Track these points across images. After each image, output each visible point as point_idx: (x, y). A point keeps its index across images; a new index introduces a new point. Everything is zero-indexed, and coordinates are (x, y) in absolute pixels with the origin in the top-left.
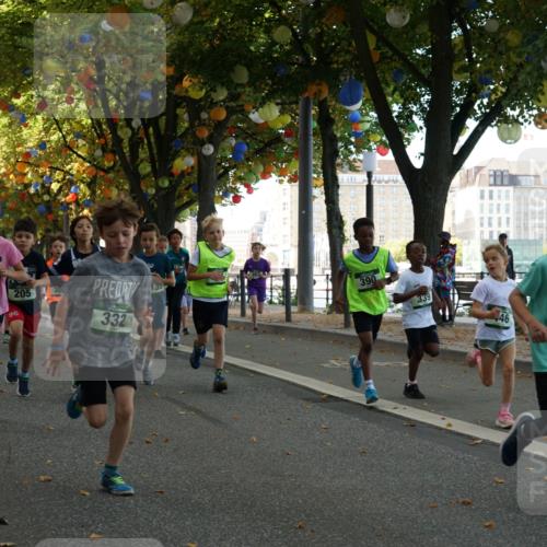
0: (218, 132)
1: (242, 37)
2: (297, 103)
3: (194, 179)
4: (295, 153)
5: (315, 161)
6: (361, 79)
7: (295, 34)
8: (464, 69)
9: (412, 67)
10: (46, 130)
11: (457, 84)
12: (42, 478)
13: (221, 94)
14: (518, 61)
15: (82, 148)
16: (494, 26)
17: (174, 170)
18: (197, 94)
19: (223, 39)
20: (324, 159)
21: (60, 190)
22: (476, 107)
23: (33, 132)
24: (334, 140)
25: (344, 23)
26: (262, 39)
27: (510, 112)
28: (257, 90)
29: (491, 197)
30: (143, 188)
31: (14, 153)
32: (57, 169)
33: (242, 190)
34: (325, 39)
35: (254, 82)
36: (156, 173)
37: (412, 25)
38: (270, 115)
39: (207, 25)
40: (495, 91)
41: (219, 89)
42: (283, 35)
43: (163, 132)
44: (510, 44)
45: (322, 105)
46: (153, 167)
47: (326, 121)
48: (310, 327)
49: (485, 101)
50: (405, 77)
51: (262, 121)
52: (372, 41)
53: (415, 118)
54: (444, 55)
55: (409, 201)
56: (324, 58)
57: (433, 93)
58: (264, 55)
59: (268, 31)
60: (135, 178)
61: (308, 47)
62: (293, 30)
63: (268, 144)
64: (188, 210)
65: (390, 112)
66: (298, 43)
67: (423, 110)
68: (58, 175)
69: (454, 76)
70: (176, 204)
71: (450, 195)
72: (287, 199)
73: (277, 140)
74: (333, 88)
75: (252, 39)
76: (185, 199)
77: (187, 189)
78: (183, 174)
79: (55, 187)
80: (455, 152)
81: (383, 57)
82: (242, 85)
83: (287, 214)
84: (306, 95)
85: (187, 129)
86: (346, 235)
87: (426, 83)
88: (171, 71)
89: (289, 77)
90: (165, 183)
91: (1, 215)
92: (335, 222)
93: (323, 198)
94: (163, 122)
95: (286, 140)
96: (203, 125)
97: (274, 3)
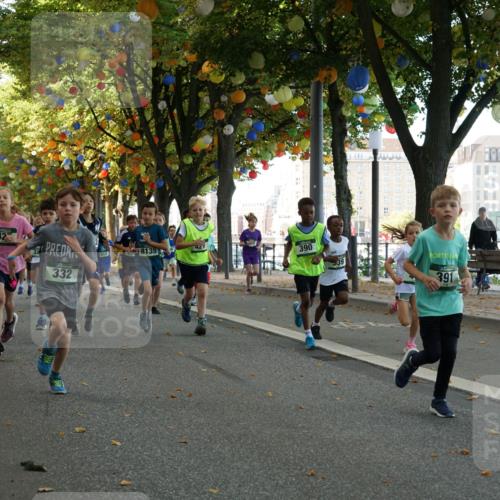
0: (235, 114)
1: (259, 26)
2: (308, 86)
3: (215, 153)
4: (306, 133)
5: (326, 140)
6: (366, 65)
8: (461, 55)
9: (413, 53)
10: (81, 112)
11: (456, 69)
12: (77, 429)
13: (240, 79)
15: (112, 127)
16: (491, 15)
17: (196, 148)
18: (218, 79)
19: (241, 28)
20: (333, 138)
21: (92, 167)
22: (473, 90)
23: (68, 115)
24: (343, 120)
25: (353, 13)
26: (277, 27)
28: (272, 74)
29: (487, 172)
30: (168, 165)
31: (50, 133)
32: (90, 147)
33: (258, 166)
34: (335, 27)
36: (180, 152)
37: (415, 15)
38: (283, 97)
39: (227, 16)
40: (490, 74)
41: (238, 74)
42: (296, 24)
43: (186, 114)
45: (332, 89)
46: (177, 146)
47: (335, 103)
49: (482, 84)
50: (408, 62)
51: (276, 103)
52: (378, 29)
53: (417, 100)
54: (443, 43)
55: (411, 176)
56: (334, 47)
57: (433, 76)
58: (279, 42)
59: (283, 21)
61: (318, 33)
62: (306, 21)
63: (283, 125)
64: (209, 186)
65: (393, 93)
66: (310, 32)
67: (424, 92)
68: (90, 153)
69: (454, 61)
70: (198, 179)
71: (449, 171)
72: (299, 175)
73: (289, 121)
74: (342, 72)
75: (268, 28)
76: (207, 175)
77: (208, 165)
78: (204, 152)
79: (87, 164)
80: (454, 131)
81: (388, 45)
82: (259, 71)
83: (299, 188)
84: (318, 79)
85: (208, 111)
86: (354, 207)
87: (428, 67)
88: (193, 58)
89: (301, 62)
90: (189, 160)
91: (39, 190)
92: (343, 195)
93: (333, 173)
94: (186, 104)
95: (299, 120)
96: (222, 107)
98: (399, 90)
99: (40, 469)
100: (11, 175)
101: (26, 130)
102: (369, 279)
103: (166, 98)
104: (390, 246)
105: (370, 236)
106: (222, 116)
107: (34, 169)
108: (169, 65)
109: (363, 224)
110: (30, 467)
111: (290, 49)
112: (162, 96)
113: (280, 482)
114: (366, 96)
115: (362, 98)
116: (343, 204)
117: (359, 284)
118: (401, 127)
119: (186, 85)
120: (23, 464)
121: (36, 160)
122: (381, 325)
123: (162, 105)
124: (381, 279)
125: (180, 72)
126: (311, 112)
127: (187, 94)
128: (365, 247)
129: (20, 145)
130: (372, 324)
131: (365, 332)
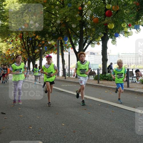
0: (43, 46)
1: (47, 29)
2: (57, 40)
3: (39, 53)
4: (56, 49)
5: (60, 51)
6: (67, 36)
7: (56, 28)
8: (85, 35)
9: (76, 34)
10: (13, 45)
11: (84, 37)
13: (44, 39)
14: (94, 33)
15: (19, 48)
16: (91, 27)
17: (35, 52)
18: (39, 39)
20: (61, 50)
22: (87, 41)
24: (63, 47)
25: (65, 27)
26: (51, 29)
27: (93, 42)
28: (50, 38)
29: (90, 57)
31: (7, 49)
34: (62, 29)
35: (49, 37)
36: (32, 53)
37: (77, 27)
38: (53, 42)
40: (90, 38)
42: (54, 29)
44: (93, 31)
45: (61, 41)
46: (32, 51)
47: (62, 44)
48: (59, 79)
49: (89, 40)
50: (75, 36)
51: (50, 44)
52: (70, 30)
53: (77, 43)
54: (82, 32)
55: (76, 58)
56: (61, 33)
57: (80, 39)
58: (51, 32)
59: (52, 28)
60: (29, 54)
61: (59, 31)
64: (38, 59)
65: (72, 42)
66: (57, 30)
67: (78, 42)
68: (15, 53)
69: (84, 36)
70: (36, 58)
72: (55, 57)
73: (53, 47)
74: (63, 38)
75: (49, 29)
78: (37, 53)
79: (15, 55)
80: (84, 49)
81: (72, 33)
82: (47, 38)
83: (55, 60)
85: (38, 45)
87: (79, 37)
88: (35, 35)
89: (55, 36)
90: (34, 54)
91: (5, 60)
92: (63, 61)
93: (61, 57)
94: (33, 44)
95: (55, 47)
96: (40, 44)
97: (53, 23)
98: (74, 41)
99: (5, 114)
101: (2, 49)
102: (68, 77)
103: (30, 43)
104: (72, 71)
105: (68, 68)
106: (40, 46)
107: (4, 56)
108: (30, 36)
109: (67, 66)
110: (3, 113)
111: (53, 33)
113: (51, 115)
114: (67, 42)
116: (63, 63)
117: (66, 78)
118: (74, 48)
119: (33, 40)
120: (1, 113)
121: (5, 54)
122: (70, 85)
124: (70, 77)
125: (32, 38)
126: (57, 45)
127: (33, 42)
128: (67, 71)
129: (1, 51)
130: (68, 85)
131: (67, 87)
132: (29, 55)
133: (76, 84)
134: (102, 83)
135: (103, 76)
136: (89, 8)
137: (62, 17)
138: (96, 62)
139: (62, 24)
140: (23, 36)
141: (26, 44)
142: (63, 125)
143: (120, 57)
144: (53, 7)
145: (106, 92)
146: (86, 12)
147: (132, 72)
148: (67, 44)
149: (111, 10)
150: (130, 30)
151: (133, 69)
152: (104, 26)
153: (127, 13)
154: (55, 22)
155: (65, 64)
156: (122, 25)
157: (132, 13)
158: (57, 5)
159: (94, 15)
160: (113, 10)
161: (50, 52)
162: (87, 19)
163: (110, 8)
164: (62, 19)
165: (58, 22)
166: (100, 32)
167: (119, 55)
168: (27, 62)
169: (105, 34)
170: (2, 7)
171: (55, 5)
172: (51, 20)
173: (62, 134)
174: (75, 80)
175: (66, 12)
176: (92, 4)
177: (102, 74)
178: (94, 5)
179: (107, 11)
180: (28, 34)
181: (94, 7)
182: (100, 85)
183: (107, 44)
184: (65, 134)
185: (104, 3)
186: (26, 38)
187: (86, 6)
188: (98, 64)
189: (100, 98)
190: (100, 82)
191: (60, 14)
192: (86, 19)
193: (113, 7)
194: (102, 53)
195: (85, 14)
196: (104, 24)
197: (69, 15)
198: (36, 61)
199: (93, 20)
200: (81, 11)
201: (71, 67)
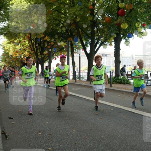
0: (52, 47)
1: (57, 29)
3: (48, 55)
4: (66, 51)
5: (70, 52)
6: (78, 37)
7: (66, 29)
8: (97, 35)
9: (87, 35)
11: (96, 38)
12: (20, 110)
13: (53, 40)
14: (107, 34)
15: (27, 50)
16: (102, 28)
17: (44, 54)
18: (48, 40)
19: (53, 30)
20: (71, 52)
21: (23, 57)
22: (99, 42)
23: (18, 47)
24: (73, 48)
25: (75, 27)
26: (60, 30)
27: (105, 43)
28: (59, 39)
30: (39, 57)
31: (15, 51)
32: (23, 54)
33: (57, 57)
34: (72, 30)
35: (59, 38)
36: (41, 54)
37: (87, 27)
38: (62, 44)
39: (50, 27)
40: (102, 39)
41: (52, 39)
42: (64, 29)
43: (42, 47)
44: (105, 31)
45: (71, 42)
46: (40, 53)
47: (72, 45)
49: (101, 41)
50: (86, 37)
51: (60, 45)
52: (80, 30)
54: (93, 33)
55: (87, 59)
56: (72, 34)
58: (61, 33)
59: (61, 28)
60: (37, 55)
61: (68, 31)
63: (61, 49)
64: (47, 61)
65: (83, 43)
66: (67, 31)
67: (89, 43)
70: (45, 60)
73: (63, 48)
74: (73, 39)
75: (58, 30)
76: (46, 59)
77: (47, 57)
78: (46, 54)
80: (95, 50)
81: (82, 33)
82: (57, 38)
84: (68, 40)
85: (47, 46)
86: (76, 65)
87: (90, 38)
88: (43, 36)
89: (65, 37)
90: (43, 56)
91: (12, 62)
92: (74, 63)
93: (71, 59)
94: (42, 45)
95: (65, 48)
96: (49, 45)
97: (62, 23)
98: (84, 42)
99: (12, 119)
100: (7, 59)
101: (10, 50)
102: (79, 80)
103: (38, 44)
104: (83, 73)
105: (79, 71)
106: (49, 47)
107: (11, 58)
108: (39, 37)
109: (77, 69)
110: (10, 118)
111: (63, 34)
112: (37, 43)
115: (77, 44)
117: (77, 81)
118: (85, 50)
119: (42, 41)
120: (9, 118)
121: (12, 56)
122: (81, 89)
123: (37, 45)
124: (81, 80)
125: (41, 39)
126: (67, 47)
127: (42, 43)
128: (78, 73)
129: (8, 53)
130: (79, 89)
131: (78, 90)
132: (37, 57)
133: (88, 87)
134: (115, 87)
135: (116, 79)
136: (101, 7)
137: (73, 17)
138: (108, 64)
139: (72, 23)
140: (31, 36)
141: (35, 45)
142: (74, 130)
143: (134, 59)
144: (62, 6)
145: (119, 95)
146: (98, 11)
147: (147, 74)
148: (77, 45)
149: (124, 8)
150: (145, 30)
151: (147, 72)
152: (117, 26)
153: (141, 12)
154: (65, 21)
155: (75, 66)
156: (136, 25)
157: (146, 12)
158: (67, 4)
159: (106, 15)
160: (126, 9)
161: (60, 53)
162: (99, 18)
163: (123, 7)
164: (72, 19)
165: (68, 21)
166: (112, 32)
167: (132, 57)
168: (35, 64)
169: (118, 35)
170: (9, 6)
171: (65, 4)
172: (60, 20)
173: (73, 140)
174: (86, 83)
175: (76, 11)
176: (104, 3)
177: (115, 77)
178: (106, 3)
179: (120, 10)
180: (37, 34)
181: (106, 6)
182: (113, 88)
183: (120, 45)
184: (76, 141)
185: (117, 1)
186: (34, 38)
187: (98, 4)
188: (110, 67)
189: (113, 103)
190: (113, 85)
191: (70, 13)
192: (97, 19)
193: (127, 6)
194: (114, 54)
195: (97, 13)
196: (117, 24)
197: (80, 14)
198: (45, 64)
199: (105, 19)
200: (92, 10)
201: (81, 69)
